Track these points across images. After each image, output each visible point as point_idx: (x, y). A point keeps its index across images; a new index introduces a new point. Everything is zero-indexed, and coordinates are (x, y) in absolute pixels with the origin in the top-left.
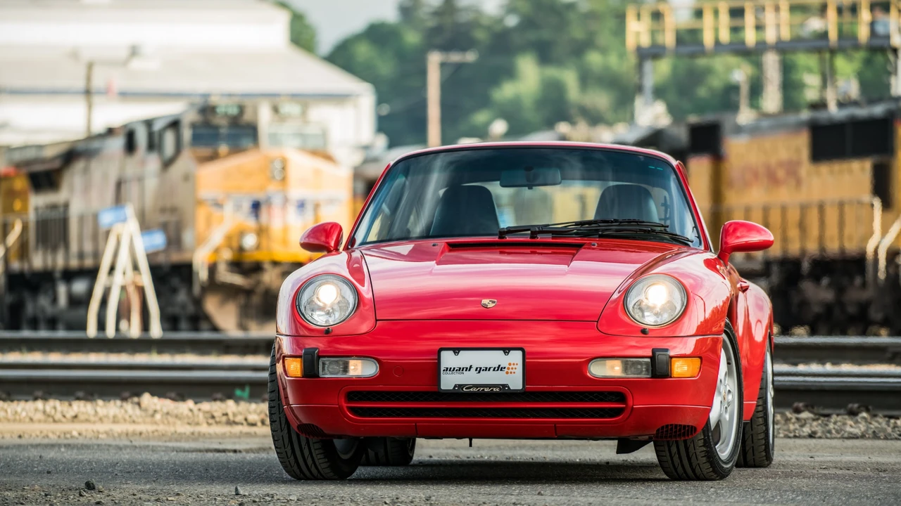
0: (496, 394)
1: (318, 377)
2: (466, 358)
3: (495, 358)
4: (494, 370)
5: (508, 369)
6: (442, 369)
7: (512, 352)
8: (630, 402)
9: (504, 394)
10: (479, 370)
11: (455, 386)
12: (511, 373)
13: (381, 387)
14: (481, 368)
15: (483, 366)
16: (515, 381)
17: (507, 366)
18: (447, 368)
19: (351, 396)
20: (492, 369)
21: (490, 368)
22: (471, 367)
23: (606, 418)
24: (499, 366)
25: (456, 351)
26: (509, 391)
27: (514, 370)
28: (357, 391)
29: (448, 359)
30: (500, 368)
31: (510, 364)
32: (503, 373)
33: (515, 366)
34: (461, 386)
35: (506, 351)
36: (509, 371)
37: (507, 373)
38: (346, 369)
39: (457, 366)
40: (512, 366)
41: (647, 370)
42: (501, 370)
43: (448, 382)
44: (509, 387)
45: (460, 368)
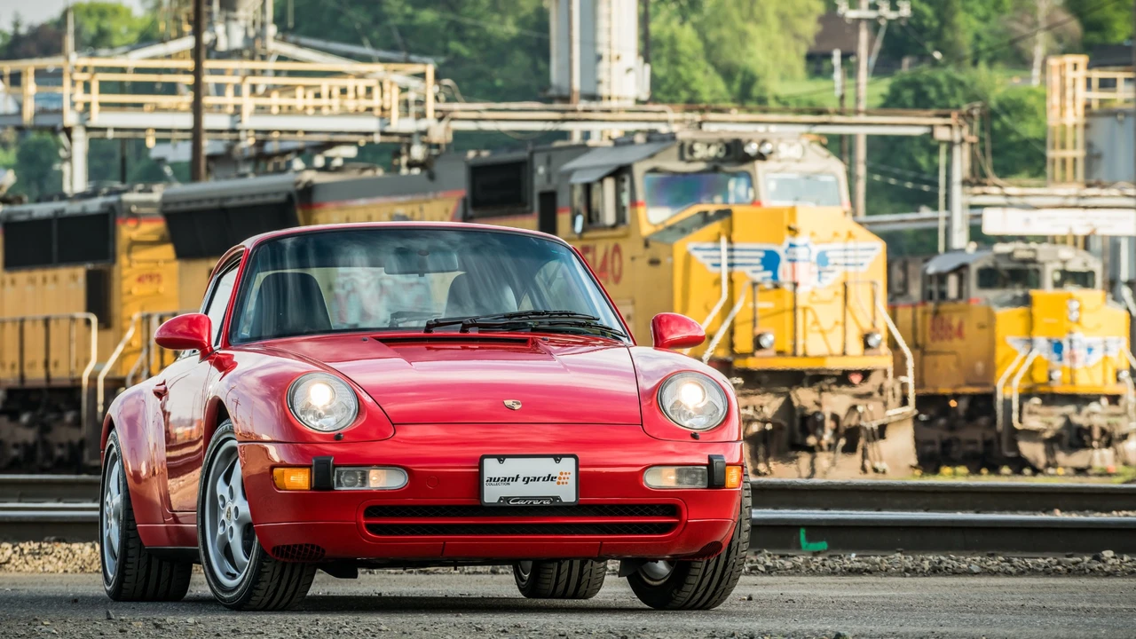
0: (547, 507)
1: (333, 489)
2: (513, 467)
3: (545, 466)
4: (544, 480)
5: (560, 478)
6: (485, 479)
7: (564, 460)
8: (685, 517)
9: (555, 507)
10: (527, 480)
11: (501, 498)
12: (563, 483)
13: (410, 501)
14: (529, 478)
15: (531, 476)
16: (568, 494)
17: (558, 475)
18: (491, 479)
19: (372, 511)
20: (541, 479)
21: (539, 478)
22: (518, 477)
23: (654, 534)
24: (550, 475)
25: (501, 458)
26: (560, 504)
27: (566, 480)
28: (380, 504)
29: (492, 468)
30: (550, 478)
31: (561, 473)
32: (554, 483)
33: (568, 475)
34: (507, 499)
35: (557, 458)
36: (561, 481)
37: (559, 483)
38: (364, 480)
39: (502, 476)
40: (564, 475)
41: (703, 479)
42: (552, 480)
43: (491, 495)
44: (560, 500)
45: (505, 478)
